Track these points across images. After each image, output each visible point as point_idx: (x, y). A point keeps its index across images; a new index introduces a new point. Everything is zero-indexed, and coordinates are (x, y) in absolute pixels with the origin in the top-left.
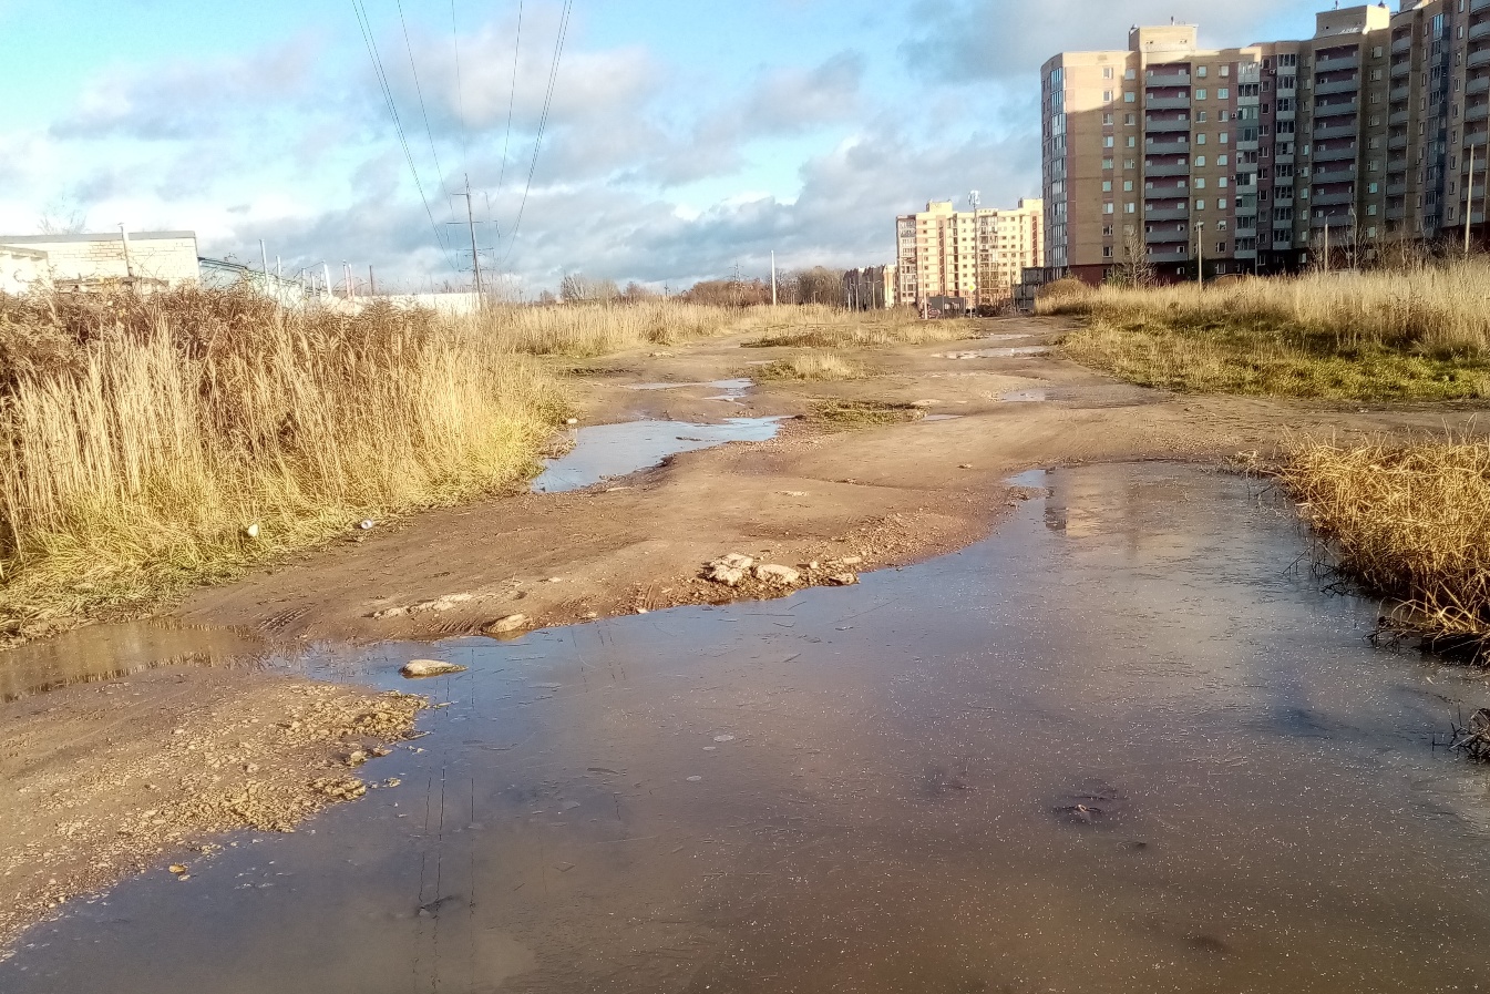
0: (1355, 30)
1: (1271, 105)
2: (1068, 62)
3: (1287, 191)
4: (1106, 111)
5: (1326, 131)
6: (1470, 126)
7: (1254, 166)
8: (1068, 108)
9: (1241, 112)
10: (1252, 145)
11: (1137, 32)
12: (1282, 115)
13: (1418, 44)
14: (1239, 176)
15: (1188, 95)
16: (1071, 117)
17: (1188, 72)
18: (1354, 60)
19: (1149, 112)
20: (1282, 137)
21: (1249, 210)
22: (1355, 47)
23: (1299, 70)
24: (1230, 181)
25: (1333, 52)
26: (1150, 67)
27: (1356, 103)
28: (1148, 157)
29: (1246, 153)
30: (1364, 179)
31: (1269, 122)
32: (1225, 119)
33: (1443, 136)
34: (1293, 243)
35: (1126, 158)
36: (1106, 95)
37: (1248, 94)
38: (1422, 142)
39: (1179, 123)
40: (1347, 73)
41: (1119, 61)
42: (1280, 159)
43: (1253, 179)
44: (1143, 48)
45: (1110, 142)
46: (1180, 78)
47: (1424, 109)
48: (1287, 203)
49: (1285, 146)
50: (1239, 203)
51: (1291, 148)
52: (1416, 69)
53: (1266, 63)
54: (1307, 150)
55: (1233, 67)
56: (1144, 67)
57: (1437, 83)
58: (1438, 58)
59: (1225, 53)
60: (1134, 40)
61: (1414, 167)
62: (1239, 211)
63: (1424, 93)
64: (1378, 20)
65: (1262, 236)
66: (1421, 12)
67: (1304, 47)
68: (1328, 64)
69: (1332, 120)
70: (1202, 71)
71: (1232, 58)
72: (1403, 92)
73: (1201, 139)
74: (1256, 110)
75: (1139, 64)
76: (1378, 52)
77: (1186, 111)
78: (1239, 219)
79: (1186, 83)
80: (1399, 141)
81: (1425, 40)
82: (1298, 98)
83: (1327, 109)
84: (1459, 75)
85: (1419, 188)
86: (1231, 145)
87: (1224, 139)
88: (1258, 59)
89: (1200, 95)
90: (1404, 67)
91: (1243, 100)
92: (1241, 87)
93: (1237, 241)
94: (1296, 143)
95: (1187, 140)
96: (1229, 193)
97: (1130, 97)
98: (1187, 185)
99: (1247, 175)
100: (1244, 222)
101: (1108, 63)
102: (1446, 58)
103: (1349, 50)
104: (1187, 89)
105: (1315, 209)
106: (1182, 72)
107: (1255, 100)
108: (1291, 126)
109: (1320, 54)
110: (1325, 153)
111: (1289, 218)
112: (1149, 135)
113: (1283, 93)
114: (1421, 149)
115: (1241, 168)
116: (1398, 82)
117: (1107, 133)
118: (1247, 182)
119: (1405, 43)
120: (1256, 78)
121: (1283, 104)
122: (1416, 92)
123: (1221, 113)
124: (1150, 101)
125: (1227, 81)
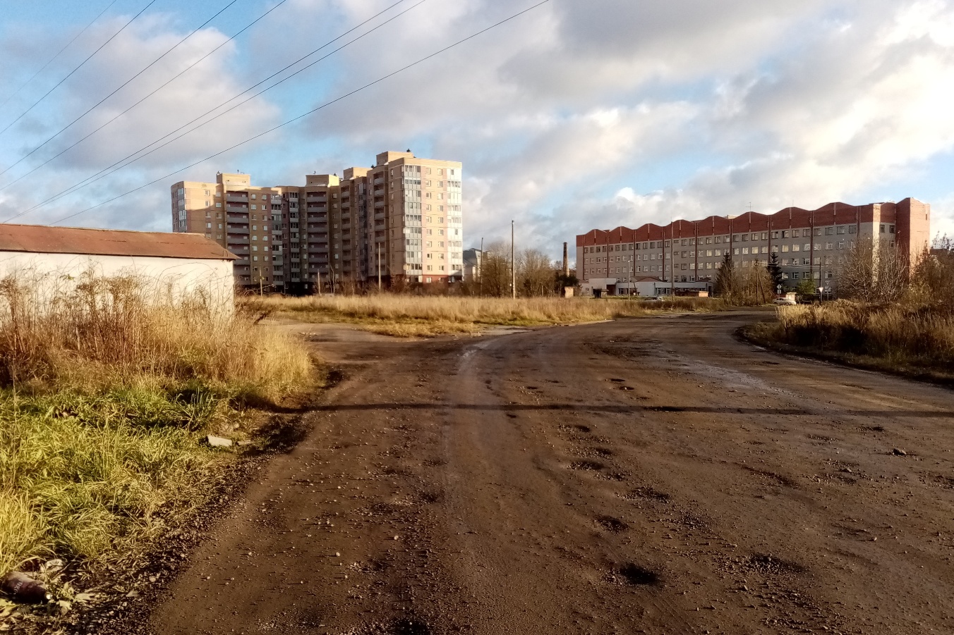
0: (324, 185)
1: (287, 215)
2: (186, 186)
3: (296, 255)
4: (207, 211)
5: (313, 229)
6: (378, 233)
7: (281, 242)
8: (187, 207)
9: (273, 217)
10: (279, 233)
11: (221, 175)
12: (292, 220)
13: (352, 195)
14: (274, 246)
15: (247, 207)
16: (189, 212)
17: (247, 196)
18: (325, 198)
19: (228, 213)
21: (280, 262)
22: (325, 193)
23: (299, 200)
24: (270, 248)
25: (315, 194)
26: (228, 192)
27: (326, 218)
28: (229, 234)
29: (277, 236)
30: (332, 252)
31: (287, 223)
32: (266, 219)
33: (366, 236)
34: (301, 279)
35: (218, 234)
36: (207, 203)
37: (276, 209)
38: (357, 238)
39: (244, 219)
40: (321, 204)
41: (213, 188)
42: (293, 240)
43: (281, 248)
44: (224, 182)
45: (209, 225)
46: (243, 198)
47: (356, 223)
48: (297, 260)
49: (295, 234)
50: (274, 259)
51: (297, 235)
53: (284, 195)
54: (305, 237)
55: (268, 196)
56: (225, 192)
57: (362, 213)
58: (361, 202)
59: (264, 189)
60: (219, 178)
61: (355, 249)
62: (275, 263)
64: (334, 182)
65: (286, 275)
66: (353, 181)
67: (301, 189)
68: (312, 199)
69: (316, 224)
70: (254, 196)
71: (267, 192)
72: (347, 215)
73: (255, 228)
74: (280, 216)
75: (223, 190)
76: (335, 196)
77: (247, 214)
78: (275, 266)
79: (246, 201)
80: (347, 237)
81: (356, 193)
82: (299, 213)
83: (313, 219)
84: (371, 211)
85: (357, 258)
86: (269, 232)
87: (266, 228)
88: (280, 193)
89: (253, 207)
90: (347, 204)
91: (274, 211)
92: (273, 205)
93: (274, 276)
94: (300, 233)
95: (248, 227)
96: (269, 254)
97: (219, 205)
98: (249, 248)
99: (278, 246)
100: (277, 268)
101: (208, 188)
102: (365, 202)
103: (321, 194)
104: (247, 204)
105: (310, 264)
106: (244, 196)
107: (280, 212)
108: (297, 225)
109: (309, 194)
110: (313, 239)
111: (298, 267)
112: (229, 224)
115: (276, 242)
116: (345, 210)
117: (209, 221)
119: (347, 194)
120: (279, 202)
121: (293, 215)
122: (353, 215)
123: (263, 216)
124: (229, 208)
125: (266, 202)
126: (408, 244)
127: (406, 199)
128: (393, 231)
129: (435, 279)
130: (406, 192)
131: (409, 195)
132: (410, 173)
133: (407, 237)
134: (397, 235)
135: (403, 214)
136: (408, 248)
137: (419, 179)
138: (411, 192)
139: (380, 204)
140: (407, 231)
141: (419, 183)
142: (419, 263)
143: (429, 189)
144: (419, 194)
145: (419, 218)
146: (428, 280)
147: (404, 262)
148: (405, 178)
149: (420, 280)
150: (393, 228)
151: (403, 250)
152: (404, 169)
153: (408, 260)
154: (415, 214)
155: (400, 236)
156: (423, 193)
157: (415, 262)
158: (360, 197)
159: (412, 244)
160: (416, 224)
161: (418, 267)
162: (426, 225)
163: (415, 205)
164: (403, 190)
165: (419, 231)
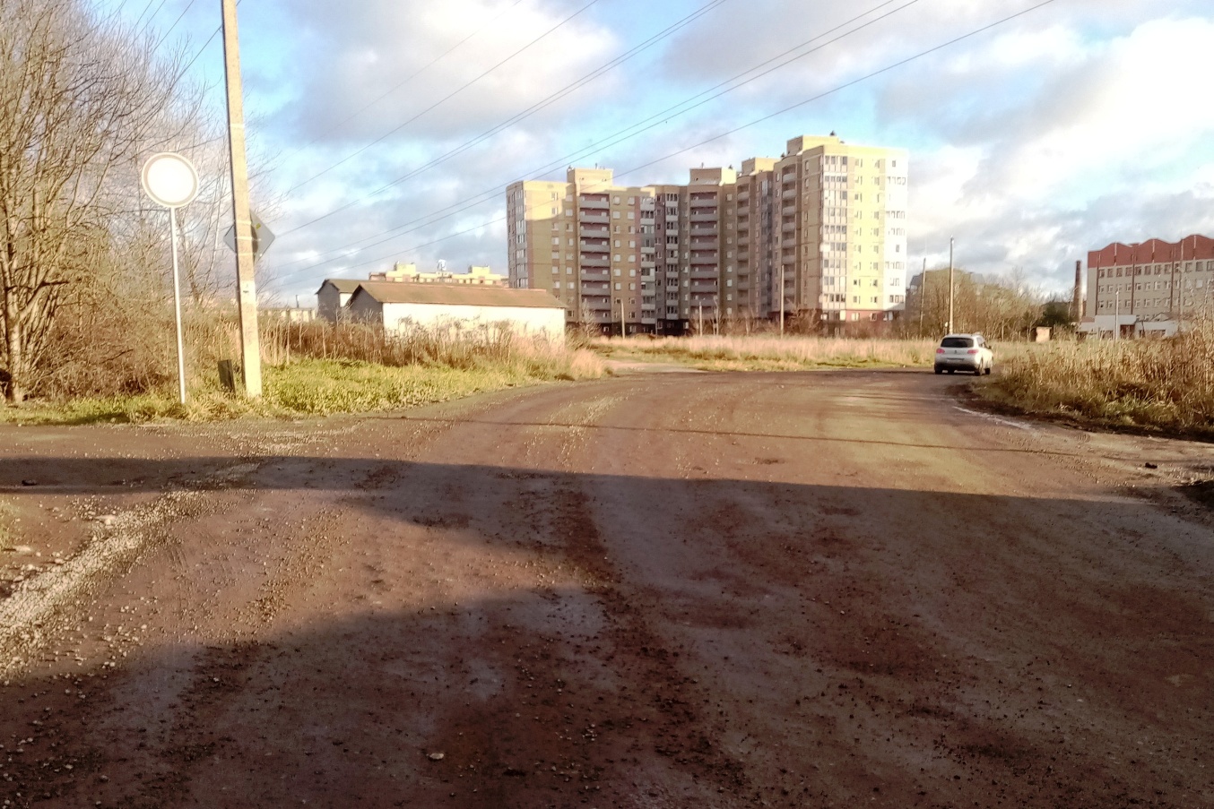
0: (714, 183)
1: (662, 225)
2: (526, 187)
3: (675, 281)
4: (554, 221)
5: (698, 245)
6: (786, 251)
8: (527, 216)
9: (643, 229)
10: (651, 250)
11: (573, 171)
12: (669, 232)
13: (753, 196)
14: (643, 269)
15: (608, 215)
16: (529, 223)
17: (608, 200)
18: (715, 201)
19: (582, 224)
20: (671, 246)
21: (651, 292)
22: (715, 193)
23: (679, 204)
24: (637, 272)
25: (702, 195)
26: (582, 194)
27: (716, 229)
28: (583, 253)
29: (648, 255)
30: (724, 275)
31: (662, 236)
32: (633, 231)
33: (770, 255)
34: (680, 315)
35: (568, 252)
36: (553, 211)
37: (647, 217)
38: (758, 257)
39: (603, 232)
40: (711, 209)
41: (561, 189)
42: (670, 261)
43: (652, 272)
44: (577, 182)
45: (557, 241)
46: (603, 203)
47: (757, 236)
48: (675, 289)
50: (644, 287)
52: (753, 212)
53: (658, 199)
54: (687, 255)
55: (637, 199)
56: (578, 194)
57: (765, 223)
58: (765, 207)
59: (630, 190)
60: (571, 175)
61: (754, 272)
62: (645, 293)
63: (758, 227)
64: (729, 178)
65: (659, 310)
66: (754, 177)
67: (683, 189)
68: (698, 202)
69: (702, 238)
70: (617, 200)
71: (636, 195)
72: (744, 225)
73: (618, 244)
74: (653, 228)
75: (575, 192)
76: (730, 197)
77: (607, 225)
78: (644, 298)
79: (607, 207)
80: (744, 256)
81: (758, 195)
82: (679, 222)
83: (698, 230)
84: (778, 219)
85: (757, 286)
86: (637, 249)
87: (633, 244)
88: (653, 194)
89: (616, 215)
90: (745, 210)
91: (644, 221)
92: (642, 212)
93: (643, 311)
94: (679, 251)
95: (609, 243)
96: (637, 281)
97: (569, 213)
98: (609, 273)
99: (648, 269)
100: (647, 299)
101: (554, 190)
102: (770, 207)
104: (607, 211)
105: (693, 294)
106: (604, 199)
107: (652, 221)
108: (676, 239)
109: (693, 195)
110: (698, 259)
111: (676, 299)
112: (582, 238)
113: (670, 218)
114: (757, 263)
115: (645, 264)
116: (742, 218)
117: (555, 235)
118: (648, 274)
119: (745, 195)
120: (652, 208)
121: (670, 225)
122: (753, 226)
123: (630, 228)
124: (583, 216)
125: (633, 208)
126: (827, 266)
127: (826, 203)
128: (806, 248)
129: (863, 315)
130: (826, 193)
131: (830, 197)
132: (832, 167)
133: (825, 256)
134: (812, 253)
135: (820, 224)
136: (825, 272)
137: (844, 175)
138: (832, 193)
140: (825, 248)
141: (845, 180)
142: (842, 291)
143: (858, 189)
144: (844, 195)
145: (843, 229)
146: (854, 317)
147: (819, 292)
148: (825, 174)
149: (843, 317)
150: (806, 243)
151: (820, 276)
152: (823, 161)
153: (825, 289)
154: (838, 223)
155: (815, 255)
156: (851, 195)
157: (836, 292)
158: (764, 200)
159: (833, 266)
160: (839, 237)
161: (839, 298)
162: (853, 239)
163: (837, 211)
164: (821, 191)
165: (843, 247)
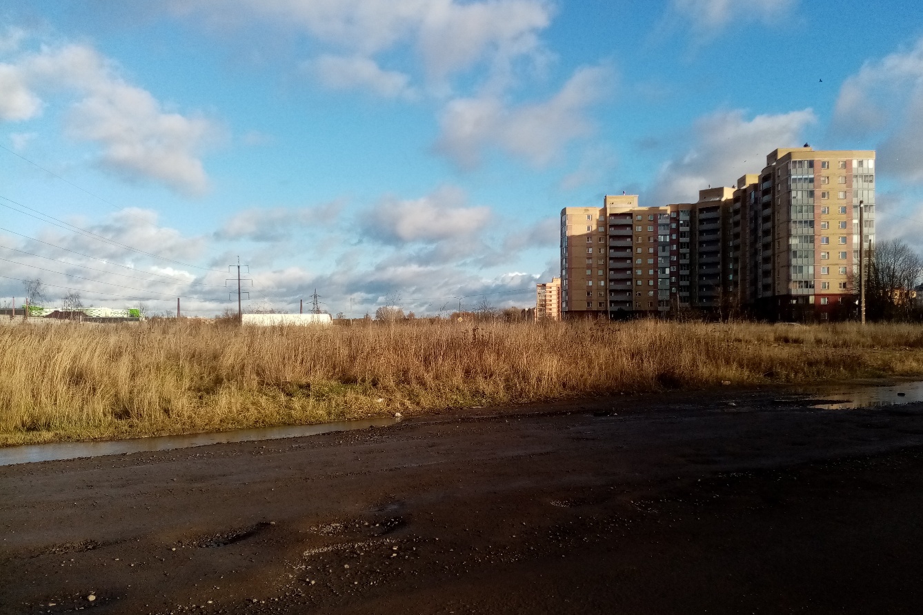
0: (718, 199)
1: (676, 235)
2: (569, 212)
3: (686, 277)
4: (589, 236)
5: (705, 248)
6: (764, 247)
7: (668, 264)
8: (568, 233)
9: (660, 238)
10: (666, 254)
12: (681, 241)
13: (744, 206)
14: (660, 269)
15: (632, 229)
16: (570, 238)
17: (632, 218)
18: (719, 213)
20: (683, 251)
23: (691, 217)
24: (655, 271)
25: (708, 210)
26: (611, 215)
28: (611, 259)
29: (663, 258)
30: (725, 272)
31: (676, 243)
32: (652, 240)
33: (756, 252)
34: (691, 304)
35: (599, 259)
36: (589, 229)
37: (663, 229)
38: (748, 254)
40: (715, 220)
41: (596, 212)
42: (682, 261)
43: (667, 270)
45: (591, 251)
46: (627, 221)
47: (747, 237)
48: (687, 283)
49: (685, 255)
50: (660, 283)
51: (688, 256)
52: (744, 218)
54: (696, 257)
56: (608, 215)
57: (753, 226)
58: (753, 213)
62: (660, 287)
63: (747, 230)
64: (728, 194)
65: (673, 300)
66: (746, 190)
67: (694, 206)
68: (704, 215)
69: (708, 243)
70: (639, 217)
72: (739, 229)
73: (639, 250)
74: (668, 237)
75: (606, 213)
77: (631, 237)
80: (737, 254)
81: (747, 204)
82: (690, 232)
83: (705, 237)
84: (760, 221)
86: (655, 253)
87: (651, 251)
90: (739, 217)
91: (661, 232)
92: (659, 226)
93: (659, 301)
94: (690, 254)
96: (655, 277)
97: (602, 229)
98: (632, 273)
99: (664, 269)
101: (590, 213)
102: (756, 213)
103: (715, 209)
104: (631, 226)
106: (628, 218)
107: (667, 232)
108: (687, 245)
109: (701, 211)
110: (705, 259)
111: (688, 291)
113: (683, 229)
115: (661, 265)
116: (737, 224)
117: (589, 246)
118: (664, 273)
119: (739, 206)
120: (668, 221)
122: (744, 230)
123: (649, 238)
124: (613, 231)
125: (653, 222)
126: (795, 256)
127: (793, 202)
128: (779, 242)
129: (832, 299)
130: (793, 194)
131: (798, 196)
132: (799, 170)
133: (793, 248)
134: (783, 247)
135: (789, 220)
136: (794, 261)
137: (812, 176)
138: (800, 193)
139: (768, 212)
140: (794, 242)
141: (812, 180)
142: (811, 278)
143: (824, 187)
144: (812, 194)
145: (811, 223)
146: (823, 301)
147: (789, 280)
148: (793, 177)
149: (812, 300)
150: (779, 239)
151: (789, 266)
152: (791, 166)
153: (794, 277)
154: (805, 218)
155: (785, 248)
156: (818, 193)
157: (805, 279)
158: (751, 207)
159: (801, 257)
160: (807, 231)
161: (808, 284)
162: (821, 232)
163: (804, 208)
164: (789, 192)
165: (811, 239)
